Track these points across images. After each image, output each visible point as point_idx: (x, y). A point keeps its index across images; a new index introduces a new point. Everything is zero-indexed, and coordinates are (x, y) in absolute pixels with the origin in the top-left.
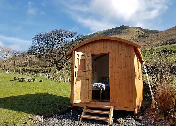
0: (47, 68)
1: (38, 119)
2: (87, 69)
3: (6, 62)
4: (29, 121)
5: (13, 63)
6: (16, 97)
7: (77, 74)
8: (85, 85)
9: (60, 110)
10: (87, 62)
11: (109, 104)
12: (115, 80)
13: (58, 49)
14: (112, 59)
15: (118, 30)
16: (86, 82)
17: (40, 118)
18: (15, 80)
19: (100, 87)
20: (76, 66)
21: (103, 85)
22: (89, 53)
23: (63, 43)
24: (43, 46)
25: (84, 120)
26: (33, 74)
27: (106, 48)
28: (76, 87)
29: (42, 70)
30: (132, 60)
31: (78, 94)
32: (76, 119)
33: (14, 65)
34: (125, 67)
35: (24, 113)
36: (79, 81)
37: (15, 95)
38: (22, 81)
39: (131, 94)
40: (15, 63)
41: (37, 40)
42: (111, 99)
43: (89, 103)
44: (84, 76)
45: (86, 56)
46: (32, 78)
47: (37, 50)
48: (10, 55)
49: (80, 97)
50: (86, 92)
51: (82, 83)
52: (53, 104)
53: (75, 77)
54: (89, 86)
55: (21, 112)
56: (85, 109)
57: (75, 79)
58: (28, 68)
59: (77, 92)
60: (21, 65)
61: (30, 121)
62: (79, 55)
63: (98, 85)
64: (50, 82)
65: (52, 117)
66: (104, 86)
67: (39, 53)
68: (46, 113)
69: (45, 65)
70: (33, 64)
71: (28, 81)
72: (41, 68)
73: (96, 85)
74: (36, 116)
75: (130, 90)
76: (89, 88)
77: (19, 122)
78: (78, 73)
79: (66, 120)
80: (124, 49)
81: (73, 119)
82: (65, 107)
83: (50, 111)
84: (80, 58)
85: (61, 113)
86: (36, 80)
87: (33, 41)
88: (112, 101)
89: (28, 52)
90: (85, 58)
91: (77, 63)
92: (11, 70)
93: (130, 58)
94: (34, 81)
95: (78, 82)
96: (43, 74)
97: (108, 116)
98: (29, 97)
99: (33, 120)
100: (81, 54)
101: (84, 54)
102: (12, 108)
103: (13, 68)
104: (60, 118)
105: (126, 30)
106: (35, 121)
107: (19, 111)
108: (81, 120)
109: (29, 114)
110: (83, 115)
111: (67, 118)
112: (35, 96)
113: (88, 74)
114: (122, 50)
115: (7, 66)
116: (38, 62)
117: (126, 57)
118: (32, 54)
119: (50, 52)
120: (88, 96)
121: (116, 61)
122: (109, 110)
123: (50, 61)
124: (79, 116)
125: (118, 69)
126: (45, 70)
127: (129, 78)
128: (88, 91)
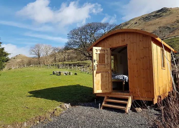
0: (83, 62)
1: (66, 106)
2: (106, 62)
3: (48, 58)
4: (58, 108)
5: (54, 59)
6: (52, 88)
7: (96, 68)
8: (105, 78)
9: (86, 99)
10: (106, 56)
11: (128, 94)
12: (133, 71)
13: (91, 43)
14: (130, 51)
15: (159, 13)
16: (106, 74)
17: (68, 106)
18: (54, 74)
19: (122, 79)
20: (94, 60)
21: (125, 76)
22: (108, 47)
23: (95, 35)
24: (77, 41)
25: (105, 108)
26: (71, 68)
27: (124, 40)
28: (96, 79)
29: (79, 63)
30: (149, 51)
31: (99, 85)
32: (98, 107)
33: (55, 60)
34: (143, 58)
35: (56, 101)
36: (98, 73)
37: (52, 87)
38: (60, 75)
39: (149, 84)
40: (55, 58)
41: (72, 35)
42: (130, 90)
43: (110, 93)
44: (103, 69)
45: (105, 50)
46: (68, 72)
47: (72, 46)
48: (51, 52)
49: (101, 88)
50: (107, 84)
51: (102, 76)
52: (81, 94)
53: (95, 70)
54: (108, 78)
55: (54, 101)
56: (106, 99)
57: (95, 72)
58: (67, 63)
59: (97, 84)
60: (61, 60)
61: (60, 107)
62: (98, 50)
63: (121, 77)
64: (84, 75)
65: (78, 105)
66: (126, 78)
67: (75, 48)
68: (73, 101)
69: (82, 59)
70: (71, 59)
71: (65, 75)
72: (78, 62)
73: (119, 77)
74: (65, 104)
75: (148, 81)
76: (108, 80)
77: (51, 108)
78: (97, 66)
79: (89, 108)
80: (142, 40)
81: (95, 107)
82: (90, 97)
83: (77, 100)
84: (99, 52)
85: (87, 102)
86: (72, 73)
87: (68, 36)
88: (131, 92)
89: (65, 48)
90: (104, 52)
91: (95, 57)
92: (52, 65)
93: (148, 49)
94: (69, 75)
95: (97, 75)
96: (79, 67)
97: (125, 105)
98: (62, 88)
99: (62, 107)
100: (100, 49)
101: (103, 48)
102: (47, 97)
103: (54, 63)
104: (85, 106)
105: (168, 12)
106: (64, 108)
107: (52, 100)
108: (102, 108)
109: (60, 102)
110: (103, 104)
111: (91, 106)
112: (68, 87)
113: (107, 67)
114: (140, 41)
115: (48, 62)
116: (75, 57)
117: (144, 48)
118: (68, 49)
119: (84, 46)
120: (108, 87)
121: (135, 53)
122: (127, 100)
123: (85, 54)
124: (100, 104)
125: (137, 61)
126: (81, 63)
127: (147, 69)
128: (108, 83)
